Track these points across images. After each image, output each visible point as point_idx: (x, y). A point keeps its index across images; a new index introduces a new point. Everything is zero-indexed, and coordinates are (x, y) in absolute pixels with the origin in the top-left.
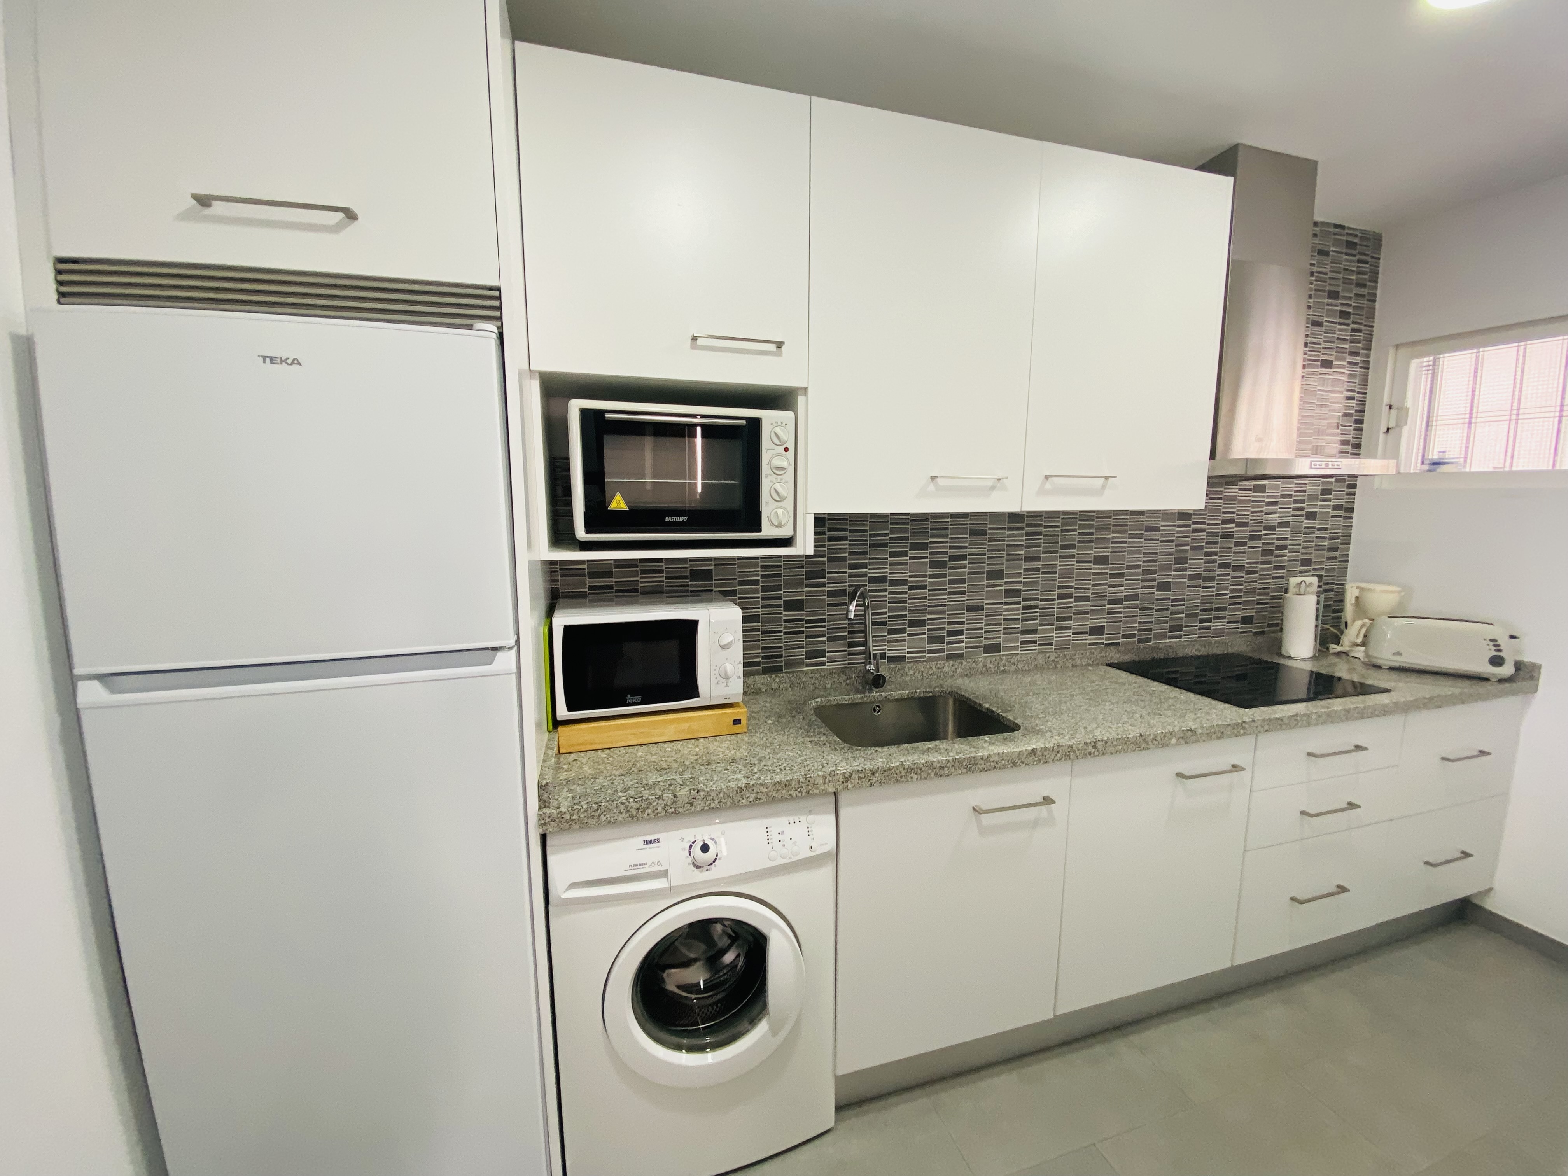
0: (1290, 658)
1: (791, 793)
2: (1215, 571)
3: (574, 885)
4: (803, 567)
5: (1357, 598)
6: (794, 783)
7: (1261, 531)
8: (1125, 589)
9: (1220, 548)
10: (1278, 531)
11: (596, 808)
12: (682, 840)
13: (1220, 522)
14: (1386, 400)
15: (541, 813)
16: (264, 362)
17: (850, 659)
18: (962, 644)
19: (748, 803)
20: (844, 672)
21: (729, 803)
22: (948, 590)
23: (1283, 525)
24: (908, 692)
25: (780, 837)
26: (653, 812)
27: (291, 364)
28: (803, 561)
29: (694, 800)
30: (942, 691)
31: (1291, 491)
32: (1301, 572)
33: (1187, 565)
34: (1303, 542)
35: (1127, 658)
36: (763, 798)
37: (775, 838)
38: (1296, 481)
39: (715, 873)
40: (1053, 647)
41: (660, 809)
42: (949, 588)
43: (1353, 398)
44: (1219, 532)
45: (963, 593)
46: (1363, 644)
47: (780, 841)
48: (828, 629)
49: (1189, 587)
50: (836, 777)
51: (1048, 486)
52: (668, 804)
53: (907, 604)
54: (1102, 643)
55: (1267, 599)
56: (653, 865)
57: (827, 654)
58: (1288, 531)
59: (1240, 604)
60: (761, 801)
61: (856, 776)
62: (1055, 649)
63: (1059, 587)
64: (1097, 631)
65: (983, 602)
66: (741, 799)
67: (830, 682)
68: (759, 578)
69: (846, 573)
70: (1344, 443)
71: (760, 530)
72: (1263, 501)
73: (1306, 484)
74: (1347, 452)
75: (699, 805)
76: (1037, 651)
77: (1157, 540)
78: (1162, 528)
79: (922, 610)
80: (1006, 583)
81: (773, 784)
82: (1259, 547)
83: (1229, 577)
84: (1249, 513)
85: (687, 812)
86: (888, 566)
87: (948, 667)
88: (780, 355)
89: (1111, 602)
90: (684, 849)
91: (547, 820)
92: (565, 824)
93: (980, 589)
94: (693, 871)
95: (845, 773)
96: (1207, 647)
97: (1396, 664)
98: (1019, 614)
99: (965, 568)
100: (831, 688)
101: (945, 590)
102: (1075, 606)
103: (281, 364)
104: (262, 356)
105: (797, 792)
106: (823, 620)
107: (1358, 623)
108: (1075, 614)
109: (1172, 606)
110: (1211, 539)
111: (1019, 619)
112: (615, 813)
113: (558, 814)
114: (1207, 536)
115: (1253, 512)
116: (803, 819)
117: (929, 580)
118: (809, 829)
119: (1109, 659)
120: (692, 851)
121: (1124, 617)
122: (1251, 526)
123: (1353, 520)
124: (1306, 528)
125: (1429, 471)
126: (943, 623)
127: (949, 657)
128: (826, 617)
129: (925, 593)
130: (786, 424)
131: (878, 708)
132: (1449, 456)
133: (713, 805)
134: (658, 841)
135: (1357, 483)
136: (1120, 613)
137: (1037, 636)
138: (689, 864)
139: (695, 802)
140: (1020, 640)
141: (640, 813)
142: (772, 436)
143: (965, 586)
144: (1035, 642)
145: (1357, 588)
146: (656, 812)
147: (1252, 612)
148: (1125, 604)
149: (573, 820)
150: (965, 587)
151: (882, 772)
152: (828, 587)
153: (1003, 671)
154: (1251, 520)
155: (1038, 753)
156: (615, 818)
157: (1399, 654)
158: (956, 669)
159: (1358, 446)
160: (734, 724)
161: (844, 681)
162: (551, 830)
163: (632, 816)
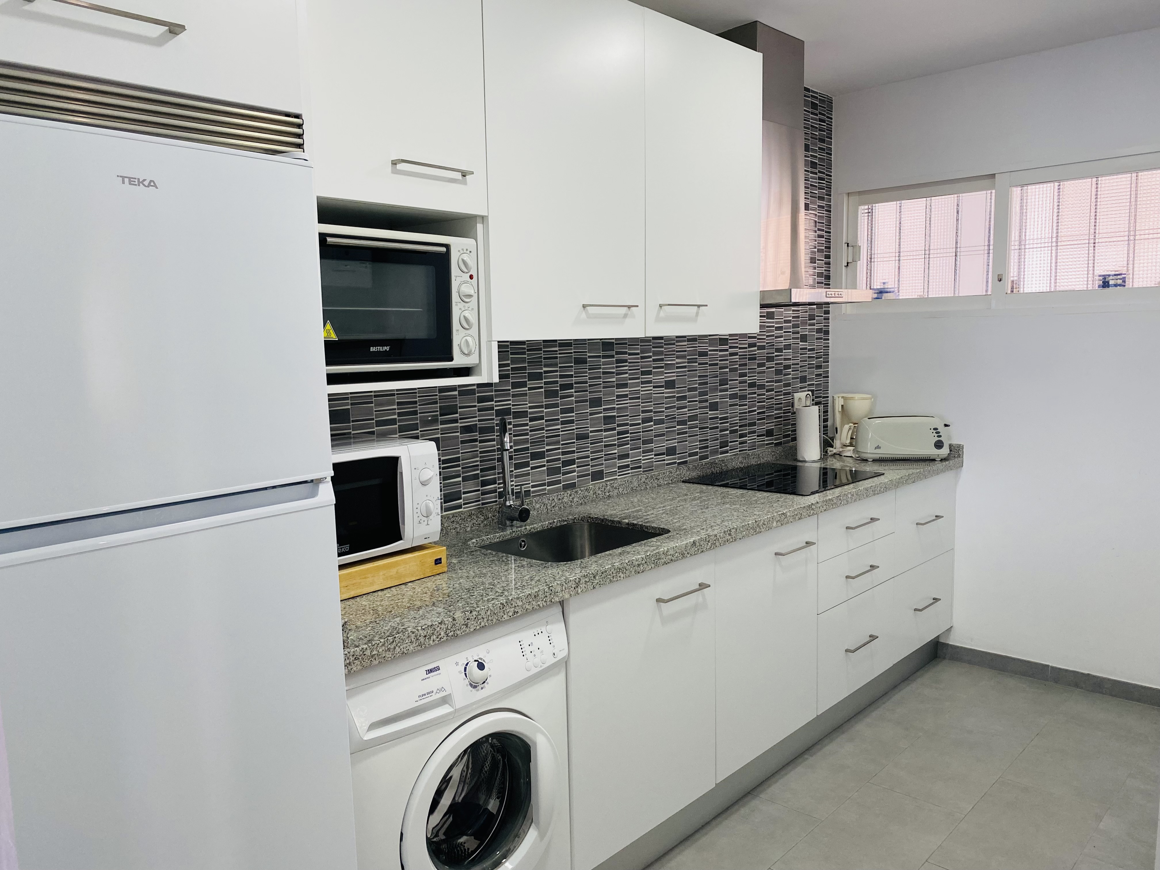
0: (805, 461)
1: (539, 603)
2: (746, 390)
3: (373, 726)
4: (436, 403)
5: (842, 406)
6: (540, 593)
7: (773, 353)
8: (689, 410)
9: (749, 369)
10: (784, 353)
11: (392, 641)
12: (457, 664)
13: (747, 346)
14: (844, 241)
15: (346, 652)
16: (123, 183)
17: (483, 499)
18: (574, 473)
19: (509, 618)
20: (481, 512)
21: (494, 620)
22: (561, 420)
23: (788, 347)
24: (547, 522)
25: (531, 648)
26: (437, 638)
27: (148, 186)
28: (436, 395)
29: (469, 621)
30: (575, 518)
31: (790, 316)
32: (801, 388)
33: (728, 386)
34: (801, 361)
35: (694, 474)
36: (519, 611)
37: (527, 649)
38: (793, 308)
39: (488, 690)
40: (641, 469)
41: (442, 633)
42: (562, 418)
43: (822, 237)
44: (746, 355)
45: (572, 422)
46: (851, 445)
47: (531, 652)
48: (462, 468)
49: (730, 406)
50: (570, 584)
51: (662, 314)
52: (449, 628)
53: (528, 437)
54: (675, 463)
55: (781, 413)
56: (438, 691)
57: (463, 496)
58: (790, 352)
59: (764, 419)
60: (519, 614)
61: (583, 581)
62: (643, 472)
63: (643, 412)
64: (671, 451)
65: (588, 430)
66: (503, 614)
67: (470, 524)
68: (396, 417)
69: (475, 406)
70: (820, 275)
71: (451, 359)
72: (773, 326)
73: (799, 311)
74: (822, 283)
75: (473, 625)
76: (630, 475)
77: (706, 363)
78: (709, 353)
79: (539, 442)
80: (605, 410)
81: (526, 596)
82: (773, 367)
83: (756, 395)
84: (765, 337)
85: (463, 633)
86: (511, 398)
87: (566, 497)
88: (465, 183)
89: (680, 423)
90: (460, 672)
91: (352, 659)
92: (367, 661)
93: (582, 417)
94: (471, 691)
95: (576, 579)
96: (747, 459)
97: (877, 456)
98: (615, 440)
99: (573, 396)
100: (472, 531)
101: (558, 419)
102: (655, 429)
103: (139, 185)
104: (121, 176)
105: (543, 602)
106: (457, 459)
107: (847, 427)
108: (655, 436)
109: (721, 423)
110: (743, 362)
111: (615, 445)
112: (407, 643)
113: (361, 651)
114: (740, 359)
115: (767, 336)
116: (543, 629)
117: (545, 410)
118: (550, 638)
119: (683, 477)
120: (467, 672)
121: (689, 436)
122: (767, 349)
123: (829, 341)
124: (801, 349)
125: (877, 298)
126: (558, 454)
127: (566, 487)
128: (460, 455)
129: (542, 424)
130: (470, 252)
131: (523, 543)
132: (890, 286)
133: (483, 624)
134: (437, 669)
135: (830, 309)
136: (686, 433)
137: (630, 460)
138: (467, 685)
139: (470, 623)
140: (618, 465)
141: (427, 640)
142: (459, 263)
143: (574, 414)
144: (628, 466)
145: (842, 397)
146: (440, 637)
147: (772, 426)
148: (689, 425)
149: (372, 656)
150: (573, 416)
151: (600, 575)
152: (461, 423)
153: (609, 496)
154: (767, 343)
155: (698, 544)
156: (407, 649)
157: (878, 447)
158: (573, 498)
159: (828, 277)
160: (436, 564)
161: (482, 522)
162: (355, 669)
163: (420, 645)
